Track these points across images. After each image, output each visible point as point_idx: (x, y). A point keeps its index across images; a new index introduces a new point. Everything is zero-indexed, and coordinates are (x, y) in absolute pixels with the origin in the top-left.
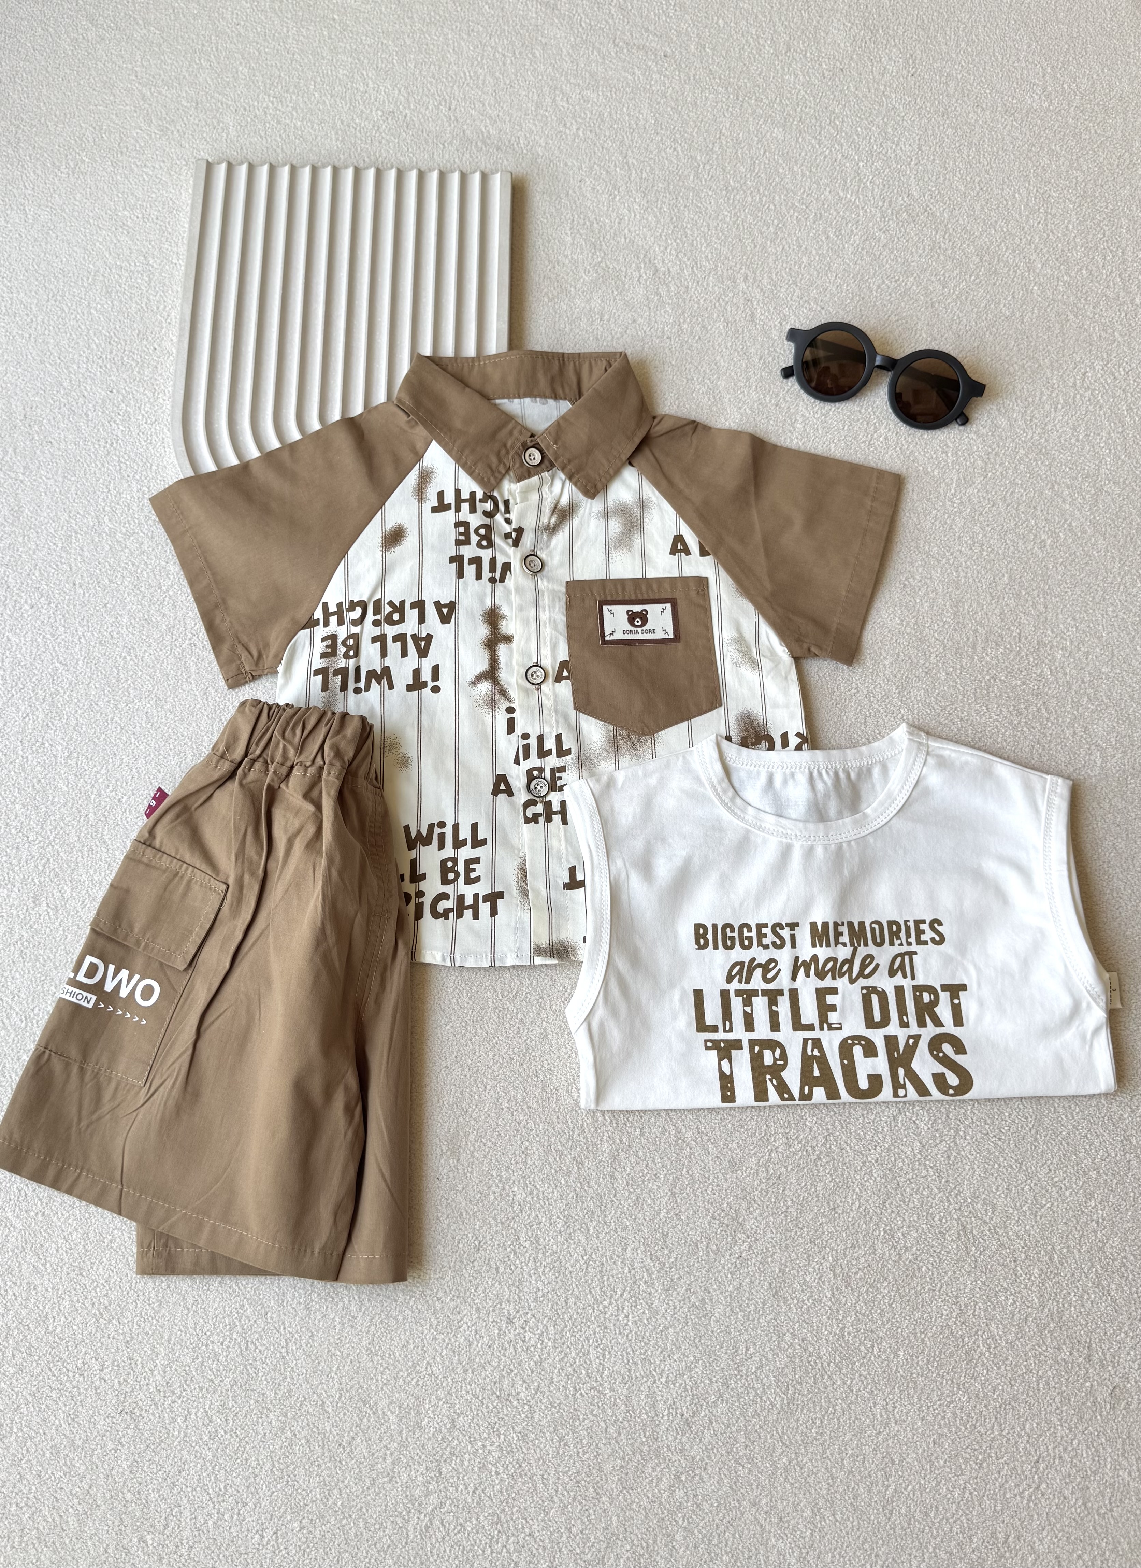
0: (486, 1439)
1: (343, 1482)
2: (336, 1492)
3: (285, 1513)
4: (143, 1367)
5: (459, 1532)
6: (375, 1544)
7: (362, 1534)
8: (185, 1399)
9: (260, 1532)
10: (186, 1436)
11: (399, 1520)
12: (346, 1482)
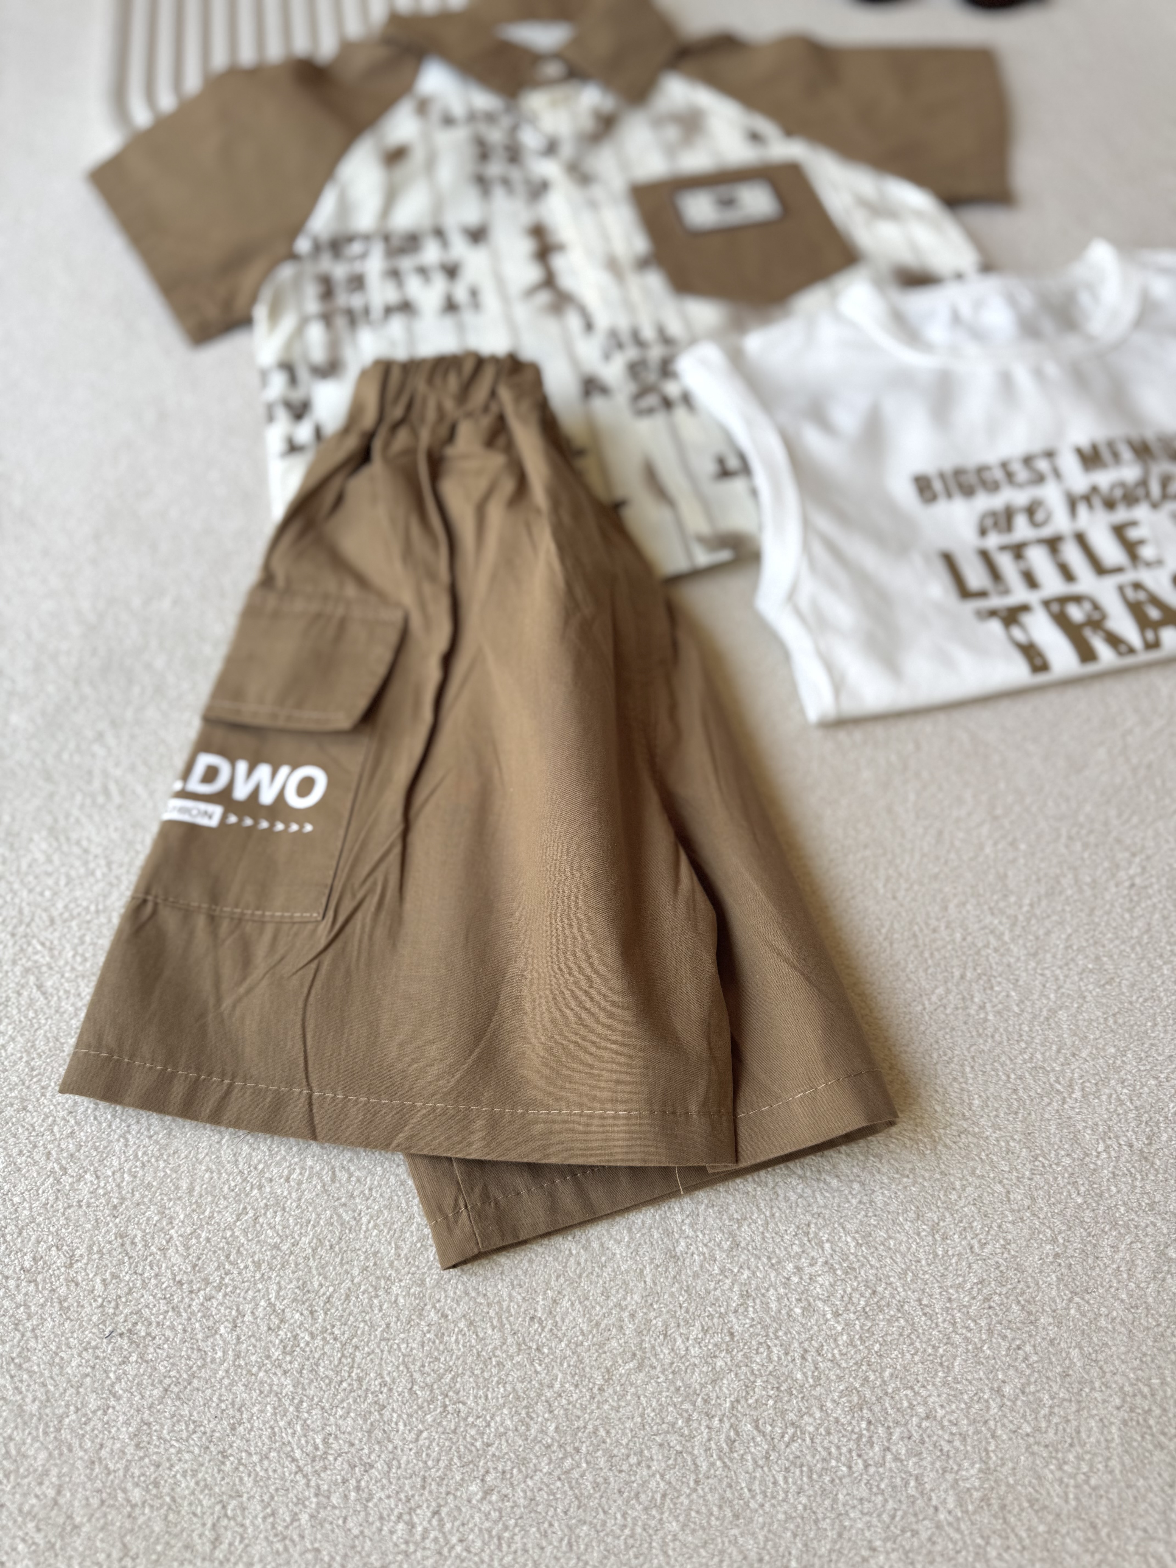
0: (799, 1256)
1: (551, 1386)
2: (540, 1407)
3: (449, 1467)
4: (146, 1246)
5: (793, 1439)
6: (637, 1495)
7: (606, 1480)
8: (228, 1290)
9: (406, 1517)
10: (238, 1356)
11: (673, 1439)
12: (557, 1385)
